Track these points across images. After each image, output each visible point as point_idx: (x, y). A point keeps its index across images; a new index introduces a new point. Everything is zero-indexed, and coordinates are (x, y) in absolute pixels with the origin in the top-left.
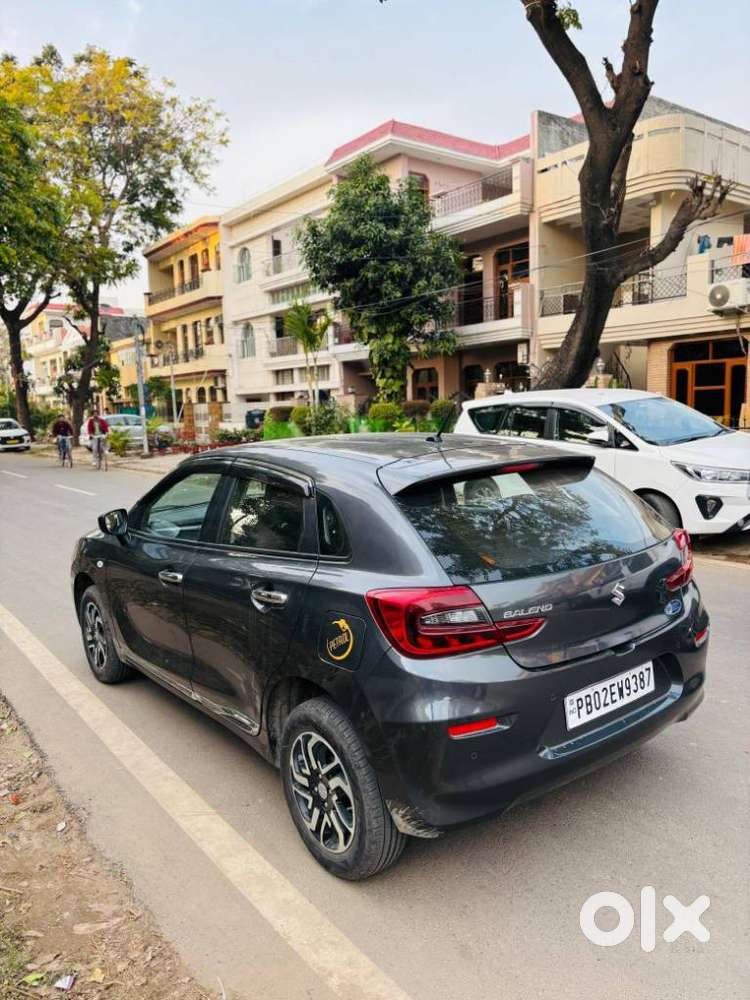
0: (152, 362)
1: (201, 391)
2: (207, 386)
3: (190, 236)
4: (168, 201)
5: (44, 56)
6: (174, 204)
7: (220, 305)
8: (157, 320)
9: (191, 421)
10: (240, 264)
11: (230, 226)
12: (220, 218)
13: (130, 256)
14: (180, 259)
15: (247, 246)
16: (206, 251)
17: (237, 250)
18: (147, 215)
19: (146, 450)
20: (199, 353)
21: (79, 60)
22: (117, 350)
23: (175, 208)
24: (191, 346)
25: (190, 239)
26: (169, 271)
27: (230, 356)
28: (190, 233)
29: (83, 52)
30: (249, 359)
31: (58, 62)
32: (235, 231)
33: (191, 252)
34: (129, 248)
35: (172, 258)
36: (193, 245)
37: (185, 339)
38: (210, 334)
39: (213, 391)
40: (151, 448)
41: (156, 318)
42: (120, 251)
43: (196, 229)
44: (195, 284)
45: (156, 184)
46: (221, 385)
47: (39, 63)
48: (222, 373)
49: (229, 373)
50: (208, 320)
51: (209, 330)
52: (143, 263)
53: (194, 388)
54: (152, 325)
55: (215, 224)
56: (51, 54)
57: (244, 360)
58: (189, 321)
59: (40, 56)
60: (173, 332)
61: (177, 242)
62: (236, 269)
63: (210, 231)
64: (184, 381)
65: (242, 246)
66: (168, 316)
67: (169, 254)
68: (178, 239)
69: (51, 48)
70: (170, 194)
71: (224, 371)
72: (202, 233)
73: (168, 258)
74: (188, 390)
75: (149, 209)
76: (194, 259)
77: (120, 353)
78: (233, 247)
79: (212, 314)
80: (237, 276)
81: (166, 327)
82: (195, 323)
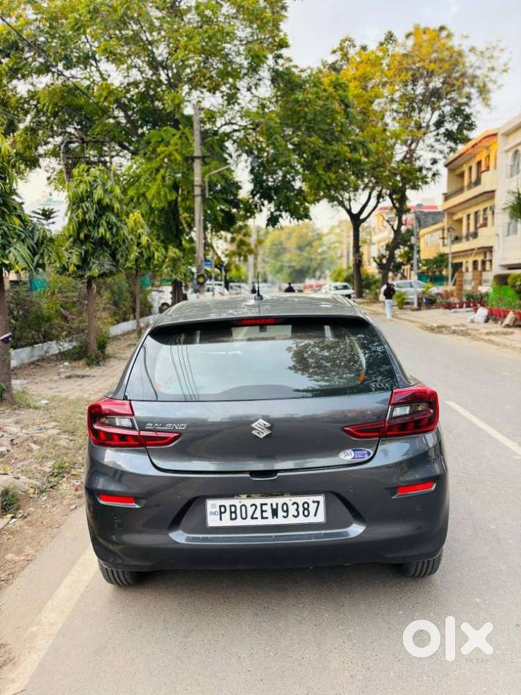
0: (444, 242)
1: (475, 263)
2: (480, 259)
3: (476, 147)
4: (467, 123)
5: (386, 40)
6: (469, 124)
7: (493, 198)
8: (450, 212)
9: (461, 285)
10: (512, 164)
11: (507, 135)
12: (499, 128)
13: (435, 168)
14: (469, 165)
15: (518, 148)
16: (489, 156)
17: (511, 154)
18: (449, 135)
19: (415, 306)
20: (475, 235)
21: (408, 36)
22: (424, 235)
23: (471, 127)
24: (472, 229)
25: (476, 150)
26: (462, 175)
27: (497, 235)
28: (476, 144)
29: (411, 29)
30: (512, 237)
31: (395, 41)
32: (511, 137)
33: (477, 159)
34: (435, 162)
35: (465, 165)
36: (479, 153)
37: (468, 225)
38: (486, 219)
39: (484, 263)
40: (419, 304)
41: (448, 211)
42: (428, 165)
43: (480, 141)
44: (478, 182)
45: (458, 111)
46: (488, 258)
47: (382, 44)
48: (489, 249)
49: (495, 248)
50: (485, 210)
51: (485, 216)
52: (444, 172)
53: (471, 260)
54: (446, 216)
55: (495, 135)
56: (390, 37)
57: (508, 238)
58: (472, 211)
59: (383, 41)
60: (460, 221)
61: (467, 153)
62: (509, 168)
63: (490, 141)
64: (463, 256)
65: (514, 150)
66: (458, 208)
67: (461, 163)
68: (468, 150)
69: (390, 32)
70: (468, 117)
71: (491, 247)
72: (485, 143)
73: (461, 166)
74: (467, 262)
75: (452, 132)
76: (479, 163)
77: (426, 237)
78: (507, 151)
79: (487, 205)
80: (509, 173)
81: (456, 217)
82: (476, 213)
